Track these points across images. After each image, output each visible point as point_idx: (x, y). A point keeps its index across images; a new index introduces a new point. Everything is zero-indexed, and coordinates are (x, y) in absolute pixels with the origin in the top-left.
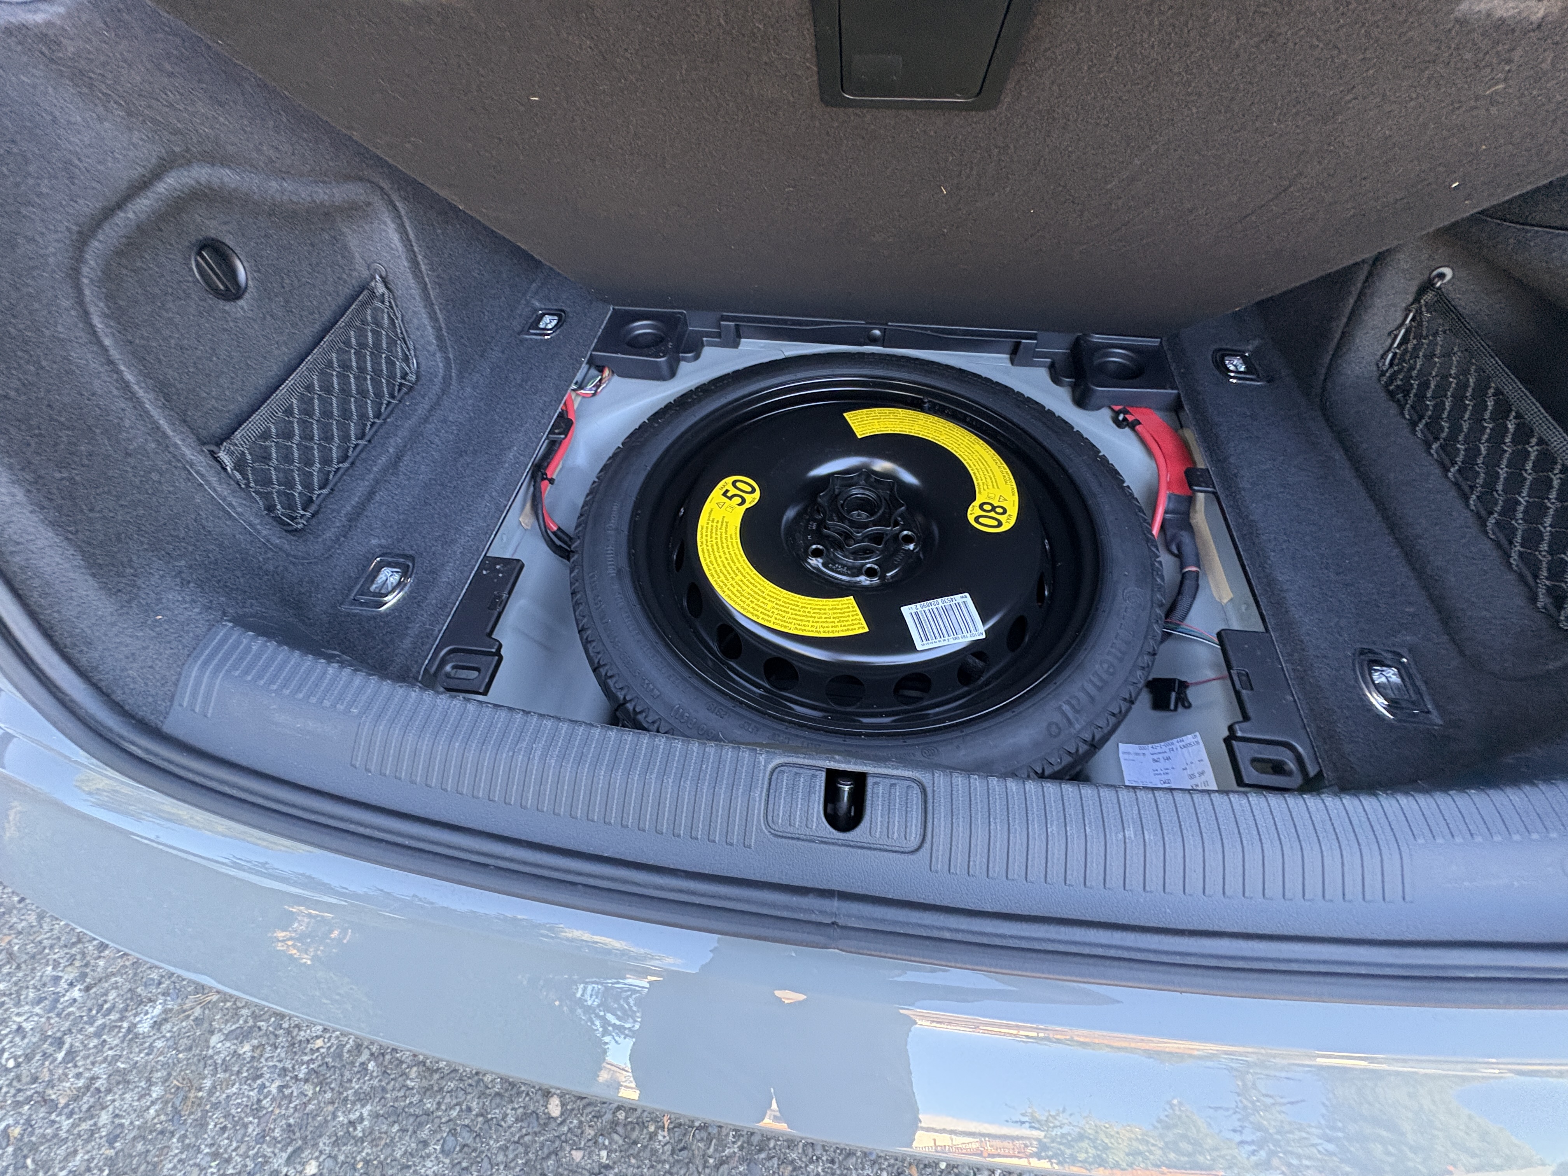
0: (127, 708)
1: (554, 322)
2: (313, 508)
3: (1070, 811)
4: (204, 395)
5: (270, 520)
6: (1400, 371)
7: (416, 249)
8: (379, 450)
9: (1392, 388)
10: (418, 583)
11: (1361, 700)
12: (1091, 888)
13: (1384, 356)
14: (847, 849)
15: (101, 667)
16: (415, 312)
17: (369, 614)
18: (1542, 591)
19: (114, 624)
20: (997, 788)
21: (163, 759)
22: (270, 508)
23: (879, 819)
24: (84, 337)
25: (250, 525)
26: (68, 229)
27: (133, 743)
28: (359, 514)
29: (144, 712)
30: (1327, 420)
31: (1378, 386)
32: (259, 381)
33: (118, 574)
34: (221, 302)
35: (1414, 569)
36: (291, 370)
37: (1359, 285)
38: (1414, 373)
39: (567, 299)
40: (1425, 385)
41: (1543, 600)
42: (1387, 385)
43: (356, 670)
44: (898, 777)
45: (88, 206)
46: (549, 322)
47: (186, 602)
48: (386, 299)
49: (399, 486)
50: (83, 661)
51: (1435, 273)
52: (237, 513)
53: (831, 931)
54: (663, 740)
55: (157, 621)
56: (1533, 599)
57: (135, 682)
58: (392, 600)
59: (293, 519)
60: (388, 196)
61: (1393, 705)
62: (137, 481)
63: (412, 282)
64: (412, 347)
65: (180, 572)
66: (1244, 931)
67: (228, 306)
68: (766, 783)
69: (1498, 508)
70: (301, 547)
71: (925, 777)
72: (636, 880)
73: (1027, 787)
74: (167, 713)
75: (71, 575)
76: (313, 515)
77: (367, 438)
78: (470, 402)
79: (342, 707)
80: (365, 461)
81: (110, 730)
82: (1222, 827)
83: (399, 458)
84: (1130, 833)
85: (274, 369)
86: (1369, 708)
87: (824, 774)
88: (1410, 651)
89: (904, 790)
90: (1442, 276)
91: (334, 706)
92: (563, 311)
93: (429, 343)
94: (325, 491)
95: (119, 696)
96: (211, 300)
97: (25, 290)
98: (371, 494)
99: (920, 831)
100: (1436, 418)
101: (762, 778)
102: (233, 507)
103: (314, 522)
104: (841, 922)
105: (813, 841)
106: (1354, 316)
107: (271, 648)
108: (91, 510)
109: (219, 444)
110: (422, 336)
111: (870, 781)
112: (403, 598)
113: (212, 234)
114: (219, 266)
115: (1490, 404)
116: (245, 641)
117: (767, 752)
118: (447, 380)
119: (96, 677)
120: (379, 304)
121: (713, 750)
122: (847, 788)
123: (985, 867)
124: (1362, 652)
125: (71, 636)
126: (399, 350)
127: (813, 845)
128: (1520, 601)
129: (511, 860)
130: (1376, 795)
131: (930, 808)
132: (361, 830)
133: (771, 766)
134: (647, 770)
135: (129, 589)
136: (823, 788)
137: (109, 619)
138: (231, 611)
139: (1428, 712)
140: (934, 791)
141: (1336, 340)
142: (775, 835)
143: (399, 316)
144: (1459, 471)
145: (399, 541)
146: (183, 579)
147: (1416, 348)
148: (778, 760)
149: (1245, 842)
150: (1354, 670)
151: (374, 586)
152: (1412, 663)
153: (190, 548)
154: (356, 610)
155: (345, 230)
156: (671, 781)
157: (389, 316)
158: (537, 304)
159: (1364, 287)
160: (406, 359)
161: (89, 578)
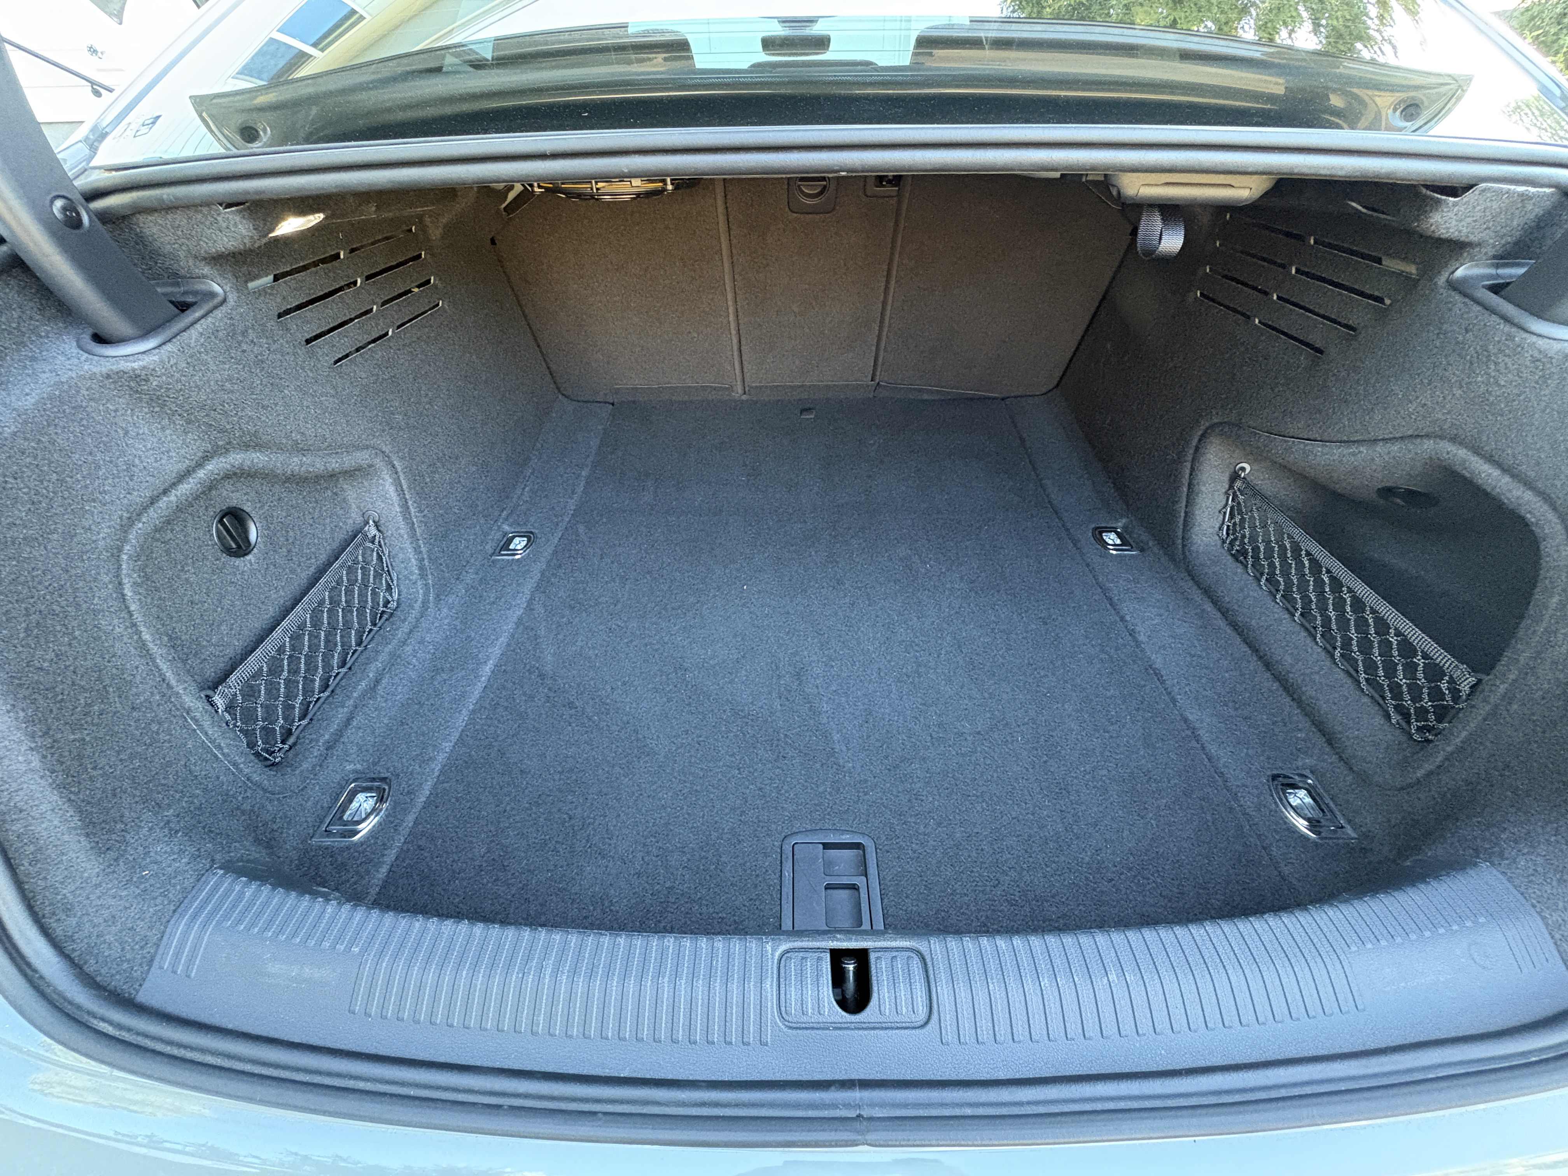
0: (98, 979)
1: (524, 543)
2: (291, 740)
3: (1057, 962)
4: (205, 643)
5: (253, 757)
6: (1235, 539)
7: (407, 497)
8: (359, 675)
9: (1233, 552)
10: (396, 804)
11: (1285, 823)
12: (1090, 1039)
13: (1221, 528)
14: (861, 1032)
15: (76, 936)
16: (401, 548)
17: (343, 845)
18: (1391, 710)
19: (97, 886)
20: (989, 949)
21: (138, 1034)
22: (251, 745)
23: (886, 995)
24: (115, 605)
25: (234, 765)
26: (121, 518)
27: (103, 1019)
28: (336, 741)
29: (118, 982)
30: (1193, 579)
31: (1223, 551)
32: (257, 624)
33: (109, 831)
34: (233, 559)
35: (1293, 700)
36: (286, 612)
37: (1187, 476)
38: (1246, 540)
39: (535, 522)
40: (1256, 549)
41: (1395, 718)
42: (1230, 550)
43: (356, 905)
44: (897, 949)
45: (138, 497)
46: (519, 543)
47: (174, 853)
48: (377, 540)
49: (376, 709)
50: (59, 931)
51: (1238, 467)
52: (223, 754)
53: (857, 1125)
54: (672, 940)
55: (143, 877)
56: (1388, 717)
57: (110, 948)
58: (365, 828)
59: (271, 753)
60: (388, 457)
61: (1314, 824)
62: (138, 733)
63: (402, 524)
64: (395, 578)
65: (168, 822)
66: (1233, 1062)
67: (238, 562)
68: (775, 972)
69: (1338, 644)
70: (280, 782)
71: (920, 944)
72: (658, 1099)
73: (1015, 943)
74: (144, 980)
75: (66, 837)
76: (291, 748)
77: (348, 666)
78: (446, 621)
79: (342, 948)
80: (344, 688)
81: (79, 1007)
82: (1190, 959)
83: (377, 682)
84: (1113, 977)
85: (271, 611)
86: (1292, 830)
87: (828, 955)
88: (1312, 772)
89: (905, 961)
90: (1243, 469)
91: (333, 947)
92: (531, 533)
93: (412, 573)
94: (304, 722)
95: (91, 967)
96: (224, 558)
97: (73, 572)
98: (349, 720)
99: (926, 1002)
100: (1272, 574)
101: (771, 966)
102: (219, 747)
103: (290, 754)
104: (865, 1113)
105: (828, 1029)
106: (1190, 502)
107: (265, 893)
108: (94, 768)
109: (214, 687)
110: (406, 568)
111: (873, 956)
112: (380, 823)
113: (234, 503)
114: (236, 529)
115: (1307, 563)
116: (237, 888)
117: (773, 940)
118: (425, 603)
119: (69, 947)
120: (370, 545)
121: (720, 945)
122: (851, 967)
123: (991, 1032)
124: (1275, 777)
125: (51, 904)
126: (384, 582)
127: (827, 1032)
128: (1379, 720)
129: (526, 1096)
130: (1307, 910)
131: (932, 976)
132: (361, 1085)
133: (777, 954)
134: (659, 974)
135: (118, 845)
136: (829, 970)
137: (94, 881)
138: (218, 857)
139: (1342, 827)
140: (932, 959)
141: (1182, 518)
142: (790, 1028)
143: (387, 553)
144: (1302, 614)
145: (375, 764)
146: (171, 830)
147: (1243, 520)
148: (784, 947)
149: (1212, 971)
150: (1272, 796)
151: (348, 813)
152: (1317, 783)
153: (178, 796)
154: (328, 841)
155: (345, 486)
156: (683, 982)
157: (378, 553)
158: (506, 528)
159: (1190, 480)
160: (389, 588)
161: (82, 839)
